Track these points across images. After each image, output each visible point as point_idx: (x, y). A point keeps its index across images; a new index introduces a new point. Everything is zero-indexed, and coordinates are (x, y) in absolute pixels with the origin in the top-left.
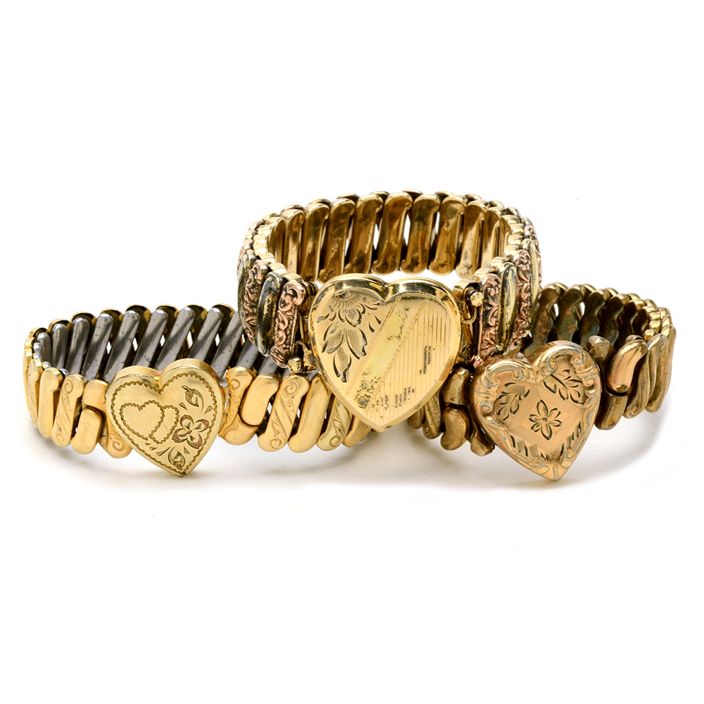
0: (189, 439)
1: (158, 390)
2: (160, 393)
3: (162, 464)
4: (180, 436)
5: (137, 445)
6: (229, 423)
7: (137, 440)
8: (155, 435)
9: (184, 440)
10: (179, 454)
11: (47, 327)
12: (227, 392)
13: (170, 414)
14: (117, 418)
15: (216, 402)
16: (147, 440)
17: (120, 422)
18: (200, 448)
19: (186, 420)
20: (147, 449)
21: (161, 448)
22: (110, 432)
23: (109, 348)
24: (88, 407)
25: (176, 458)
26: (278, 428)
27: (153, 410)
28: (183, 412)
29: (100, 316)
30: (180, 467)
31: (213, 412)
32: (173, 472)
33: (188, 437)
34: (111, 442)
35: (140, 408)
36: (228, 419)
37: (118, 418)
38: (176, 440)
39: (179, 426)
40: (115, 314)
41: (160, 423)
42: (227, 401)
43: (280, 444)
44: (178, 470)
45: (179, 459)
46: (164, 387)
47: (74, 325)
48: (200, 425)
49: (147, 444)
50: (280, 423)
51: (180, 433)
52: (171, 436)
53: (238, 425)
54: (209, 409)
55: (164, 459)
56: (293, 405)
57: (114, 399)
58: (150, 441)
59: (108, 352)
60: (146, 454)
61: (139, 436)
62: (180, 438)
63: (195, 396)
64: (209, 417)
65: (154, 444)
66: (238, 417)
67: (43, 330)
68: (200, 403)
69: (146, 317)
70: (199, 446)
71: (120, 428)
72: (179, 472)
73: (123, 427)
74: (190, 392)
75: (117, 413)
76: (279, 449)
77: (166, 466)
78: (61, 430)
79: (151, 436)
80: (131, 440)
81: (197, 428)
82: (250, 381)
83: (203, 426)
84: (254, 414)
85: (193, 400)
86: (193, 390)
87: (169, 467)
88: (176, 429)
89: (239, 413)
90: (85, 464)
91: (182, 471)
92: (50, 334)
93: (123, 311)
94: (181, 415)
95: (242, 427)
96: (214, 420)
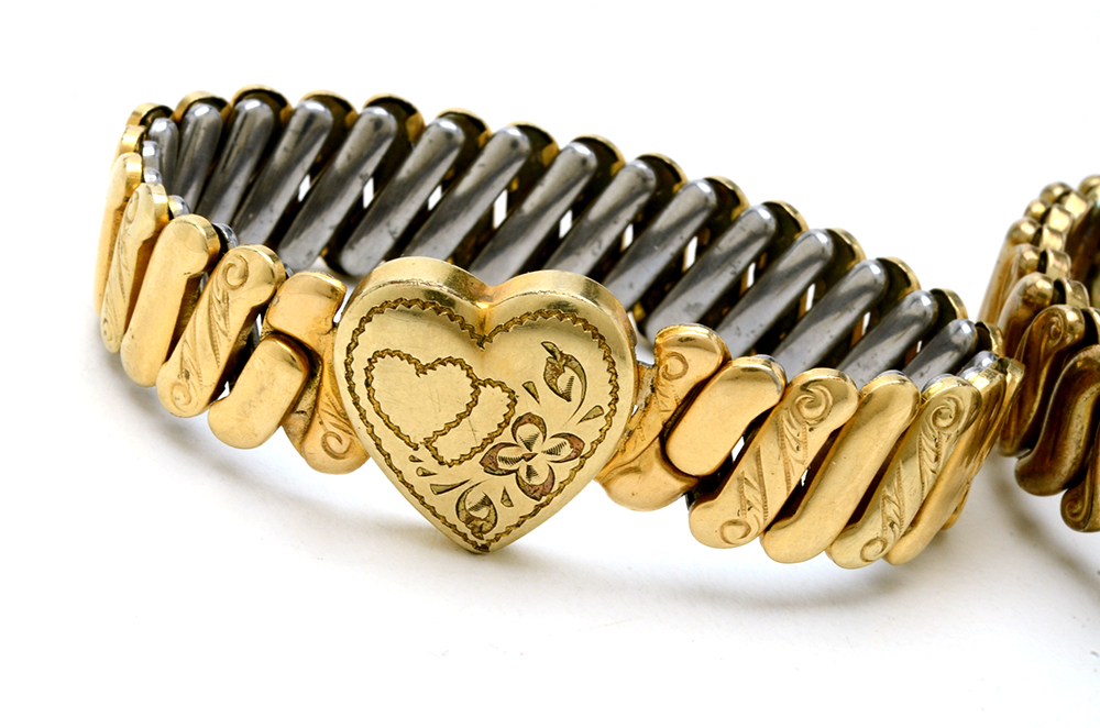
0: (523, 473)
1: (479, 337)
2: (480, 345)
3: (435, 514)
4: (503, 459)
5: (387, 456)
6: (630, 455)
7: (390, 442)
8: (440, 443)
9: (509, 472)
10: (486, 502)
11: (173, 107)
12: (647, 381)
13: (492, 404)
14: (354, 379)
15: (616, 399)
16: (416, 449)
17: (361, 390)
18: (544, 499)
19: (528, 426)
20: (410, 472)
21: (445, 476)
22: (322, 405)
23: (305, 187)
24: (277, 334)
25: (476, 508)
26: (752, 495)
27: (453, 384)
28: (525, 405)
29: (302, 107)
30: (480, 532)
31: (601, 422)
32: (459, 539)
33: (522, 467)
34: (317, 432)
35: (422, 370)
36: (631, 445)
37: (359, 379)
38: (490, 466)
39: (506, 436)
40: (339, 108)
41: (460, 417)
42: (642, 402)
43: (745, 536)
44: (471, 537)
45: (483, 513)
46: (495, 332)
47: (237, 113)
48: (561, 446)
49: (414, 459)
50: (762, 484)
51: (503, 453)
52: (480, 456)
53: (651, 465)
54: (596, 412)
55: (446, 504)
56: (806, 447)
57: (360, 330)
58: (423, 453)
59: (301, 197)
60: (404, 482)
61: (399, 434)
62: (502, 465)
63: (569, 372)
64: (588, 432)
65: (430, 464)
66: (657, 445)
67: (164, 112)
68: (576, 394)
69: (411, 129)
70: (543, 495)
71: (356, 404)
72: (474, 543)
73: (364, 402)
74: (558, 362)
75: (358, 367)
76: (738, 545)
77: (445, 522)
78: (187, 377)
79: (428, 443)
80: (375, 438)
81: (550, 452)
82: (712, 368)
83: (567, 451)
84: (698, 449)
85: (562, 383)
86: (569, 359)
87: (453, 526)
88: (497, 441)
89: (664, 436)
90: (229, 471)
91: (480, 542)
92: (180, 124)
93: (358, 106)
94: (520, 411)
95: (658, 472)
96: (600, 441)
